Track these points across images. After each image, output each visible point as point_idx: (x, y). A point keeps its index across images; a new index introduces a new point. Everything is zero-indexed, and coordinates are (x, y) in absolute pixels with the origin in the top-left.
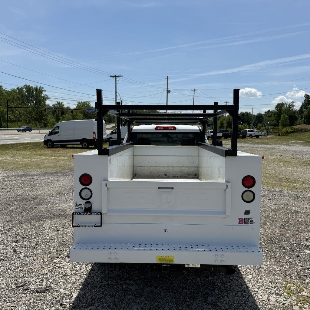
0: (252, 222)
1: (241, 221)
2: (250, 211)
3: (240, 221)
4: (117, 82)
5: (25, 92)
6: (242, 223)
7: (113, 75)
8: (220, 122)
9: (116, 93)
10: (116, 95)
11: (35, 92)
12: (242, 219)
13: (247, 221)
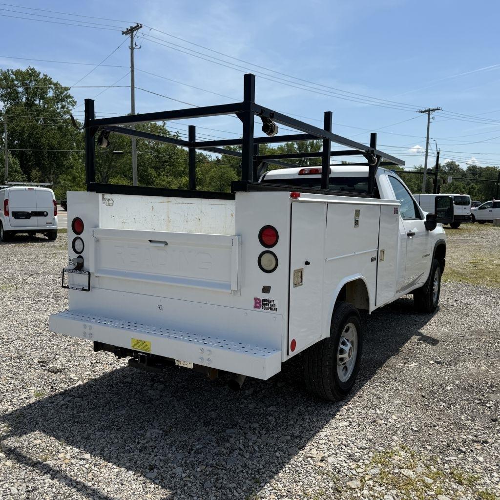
0: (273, 308)
1: (258, 304)
2: (270, 288)
3: (256, 303)
4: (431, 120)
5: (296, 149)
6: (259, 307)
7: (424, 110)
9: (428, 138)
10: (428, 143)
11: (309, 149)
12: (259, 299)
13: (267, 305)
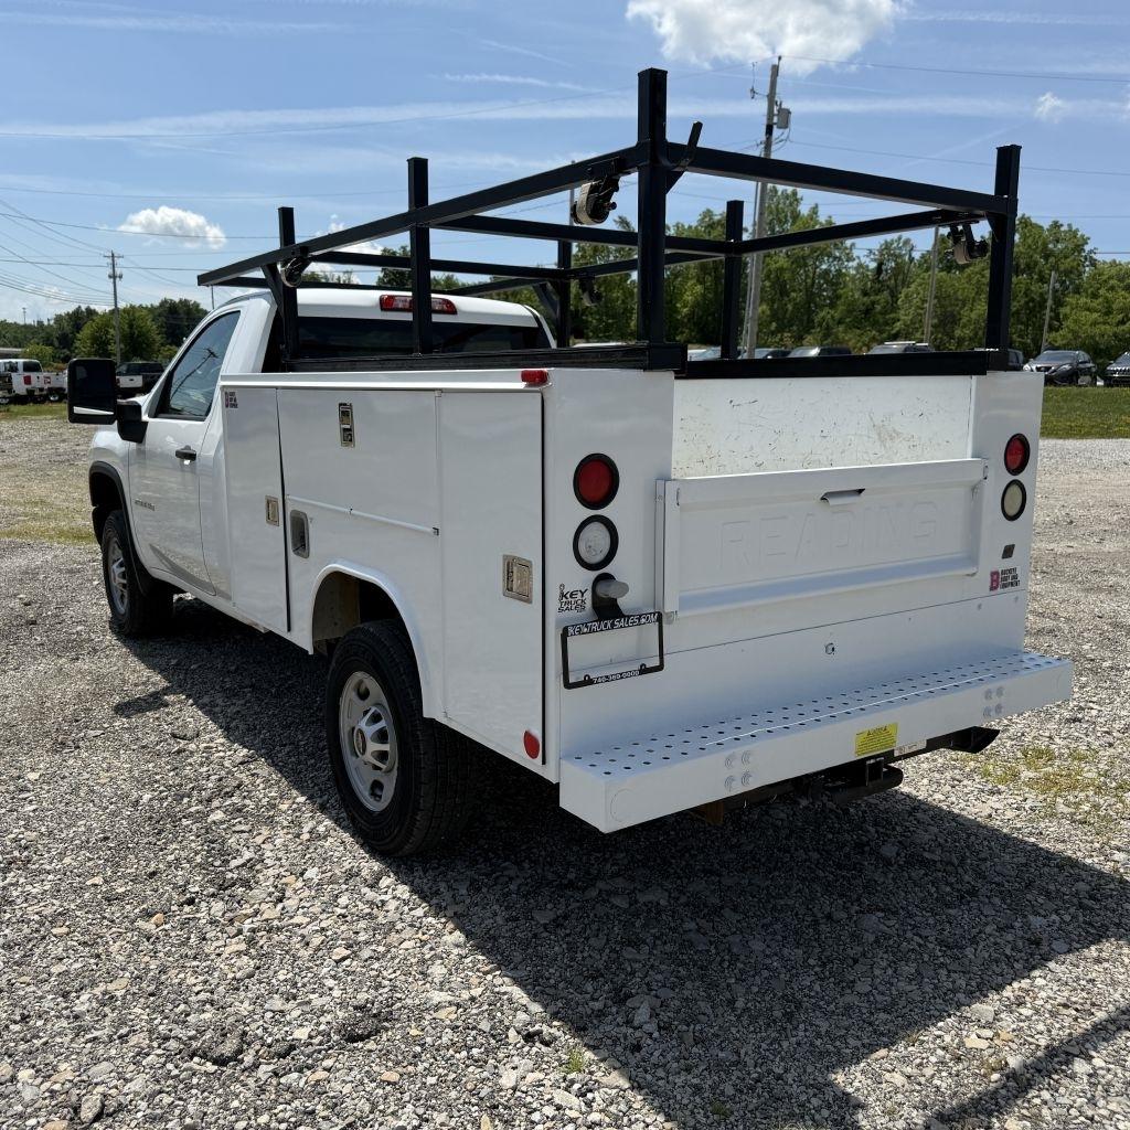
0: (1015, 580)
1: (996, 581)
3: (992, 581)
6: (998, 587)
8: (92, 334)
12: (997, 573)
13: (1007, 578)
